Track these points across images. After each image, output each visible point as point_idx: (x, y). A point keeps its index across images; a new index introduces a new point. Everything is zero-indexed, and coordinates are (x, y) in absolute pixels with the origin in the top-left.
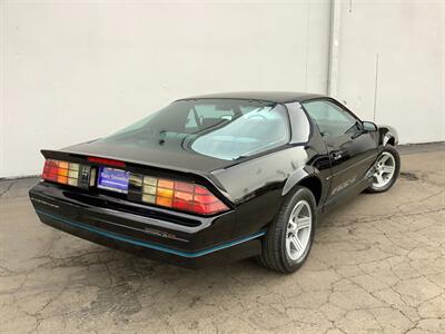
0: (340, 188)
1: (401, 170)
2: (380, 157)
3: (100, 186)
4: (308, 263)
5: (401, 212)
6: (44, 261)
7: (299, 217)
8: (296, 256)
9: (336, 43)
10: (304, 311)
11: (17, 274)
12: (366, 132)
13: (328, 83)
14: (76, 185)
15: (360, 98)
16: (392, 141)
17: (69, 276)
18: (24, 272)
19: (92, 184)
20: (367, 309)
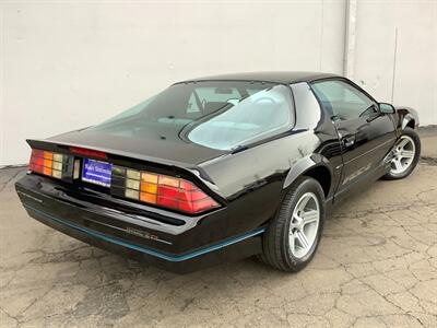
0: (353, 176)
1: (422, 154)
2: (398, 141)
3: (84, 179)
4: (315, 260)
5: (421, 201)
6: (35, 256)
7: (305, 210)
8: (301, 254)
9: (352, 19)
10: (308, 318)
11: (6, 270)
12: (383, 114)
13: (344, 61)
14: (60, 177)
15: (378, 78)
16: (412, 124)
17: (59, 273)
18: (14, 268)
19: (76, 176)
20: (378, 316)
